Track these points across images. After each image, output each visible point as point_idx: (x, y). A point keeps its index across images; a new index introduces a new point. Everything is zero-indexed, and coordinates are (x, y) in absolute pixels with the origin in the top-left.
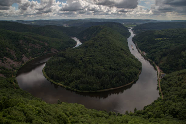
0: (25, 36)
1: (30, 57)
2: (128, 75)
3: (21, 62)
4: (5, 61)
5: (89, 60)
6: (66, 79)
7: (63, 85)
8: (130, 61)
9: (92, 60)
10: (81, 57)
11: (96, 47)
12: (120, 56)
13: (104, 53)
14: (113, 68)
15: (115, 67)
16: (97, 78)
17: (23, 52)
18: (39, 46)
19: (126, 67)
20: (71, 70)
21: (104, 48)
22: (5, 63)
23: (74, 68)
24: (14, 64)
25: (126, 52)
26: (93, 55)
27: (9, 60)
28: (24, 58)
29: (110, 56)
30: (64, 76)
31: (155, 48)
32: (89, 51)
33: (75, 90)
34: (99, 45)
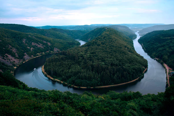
0: (28, 35)
1: (32, 56)
2: (132, 72)
3: (22, 60)
4: (6, 58)
5: (90, 57)
6: (64, 75)
7: (59, 81)
8: (135, 58)
9: (93, 57)
10: (82, 55)
11: (99, 45)
12: (123, 53)
13: (106, 50)
14: (115, 63)
15: (118, 63)
16: (97, 73)
17: (25, 51)
18: (42, 45)
19: (130, 63)
20: (70, 67)
21: (107, 46)
22: (6, 60)
23: (73, 64)
24: (14, 61)
25: (130, 50)
26: (95, 52)
27: (10, 57)
28: (25, 56)
29: (112, 53)
30: (62, 72)
31: (163, 47)
32: (91, 49)
33: (72, 86)
34: (101, 44)
